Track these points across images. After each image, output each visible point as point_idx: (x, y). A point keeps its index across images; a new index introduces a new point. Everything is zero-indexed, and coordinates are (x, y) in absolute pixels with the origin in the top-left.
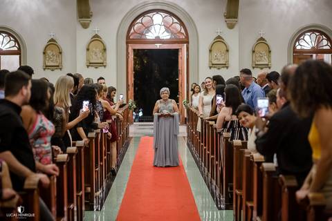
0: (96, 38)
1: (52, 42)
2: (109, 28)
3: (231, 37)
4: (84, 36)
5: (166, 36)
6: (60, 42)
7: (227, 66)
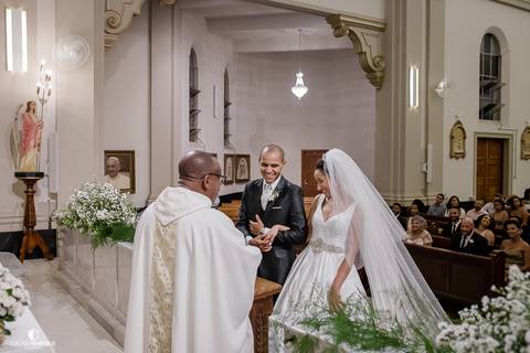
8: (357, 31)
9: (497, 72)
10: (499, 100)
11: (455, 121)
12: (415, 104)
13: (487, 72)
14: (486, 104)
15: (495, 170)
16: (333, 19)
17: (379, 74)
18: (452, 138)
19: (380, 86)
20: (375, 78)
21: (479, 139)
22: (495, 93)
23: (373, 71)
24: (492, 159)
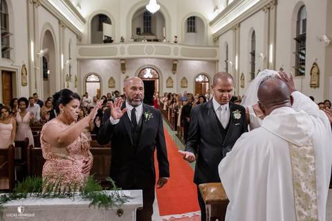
0: (127, 77)
2: (132, 73)
3: (174, 77)
7: (172, 87)
10: (9, 45)
14: (4, 46)
15: (8, 93)
21: (2, 71)
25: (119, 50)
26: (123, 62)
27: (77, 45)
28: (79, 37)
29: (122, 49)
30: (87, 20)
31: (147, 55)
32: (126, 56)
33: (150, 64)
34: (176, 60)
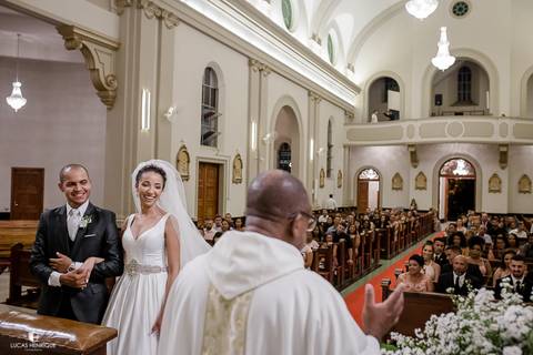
0: (421, 173)
1: (397, 175)
2: (428, 168)
3: (503, 175)
4: (415, 172)
5: (465, 173)
6: (402, 175)
7: (499, 191)
8: (91, 47)
9: (214, 104)
10: (216, 128)
11: (180, 145)
12: (146, 126)
13: (207, 103)
14: (207, 131)
15: (212, 192)
16: (66, 30)
17: (111, 93)
18: (178, 161)
19: (112, 105)
20: (108, 97)
21: (201, 163)
22: (213, 122)
23: (106, 90)
24: (210, 182)
25: (405, 131)
26: (413, 150)
27: (346, 124)
28: (349, 114)
29: (411, 128)
30: (362, 88)
31: (450, 138)
32: (417, 139)
33: (460, 152)
34: (506, 145)
